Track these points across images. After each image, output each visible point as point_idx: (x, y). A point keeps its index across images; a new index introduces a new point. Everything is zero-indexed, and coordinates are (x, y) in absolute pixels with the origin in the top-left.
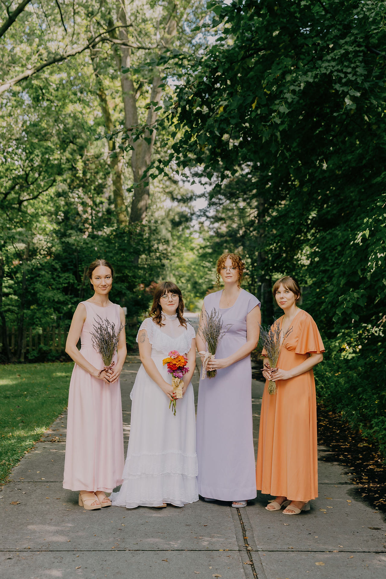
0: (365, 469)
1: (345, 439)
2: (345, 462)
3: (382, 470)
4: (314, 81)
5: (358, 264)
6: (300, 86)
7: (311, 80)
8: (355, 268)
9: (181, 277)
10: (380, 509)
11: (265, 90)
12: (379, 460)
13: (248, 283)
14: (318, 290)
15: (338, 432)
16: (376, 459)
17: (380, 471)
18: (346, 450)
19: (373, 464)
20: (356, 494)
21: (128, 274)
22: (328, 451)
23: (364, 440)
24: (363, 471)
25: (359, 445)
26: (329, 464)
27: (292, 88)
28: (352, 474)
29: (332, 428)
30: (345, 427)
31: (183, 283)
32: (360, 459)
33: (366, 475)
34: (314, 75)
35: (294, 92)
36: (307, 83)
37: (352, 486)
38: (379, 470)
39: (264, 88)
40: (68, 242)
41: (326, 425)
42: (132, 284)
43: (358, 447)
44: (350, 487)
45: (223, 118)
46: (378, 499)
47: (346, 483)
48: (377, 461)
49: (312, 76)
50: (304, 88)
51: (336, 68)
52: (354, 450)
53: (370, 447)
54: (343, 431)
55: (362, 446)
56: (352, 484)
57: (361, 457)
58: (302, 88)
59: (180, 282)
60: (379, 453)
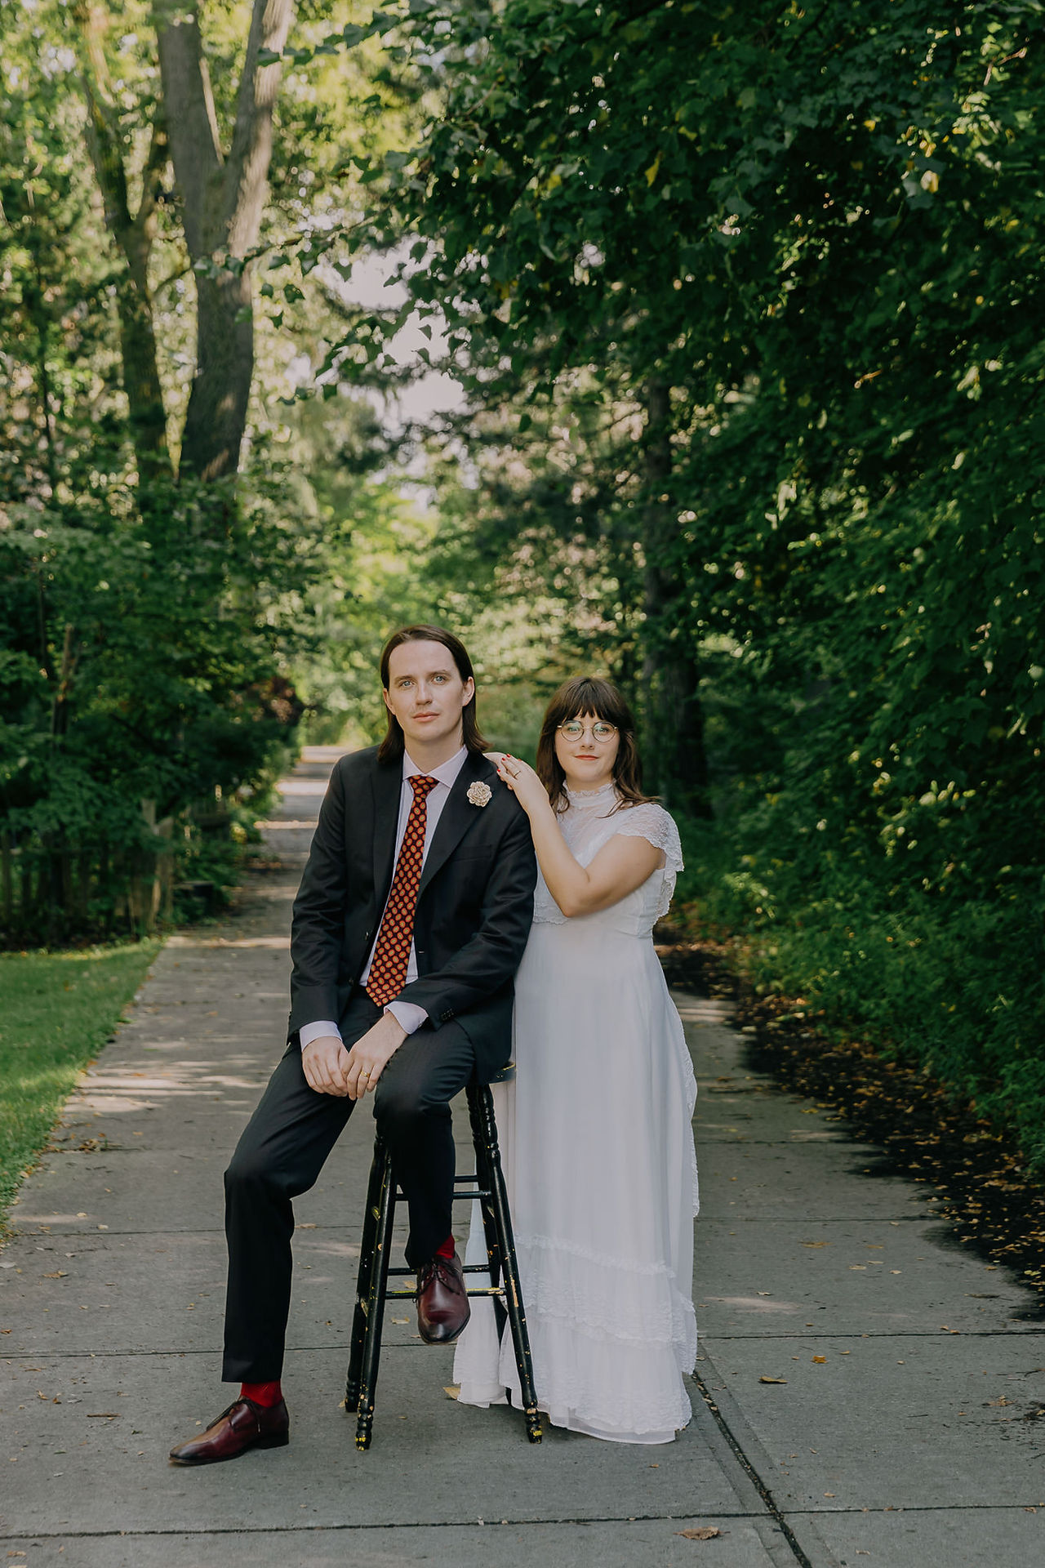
0: (975, 1187)
1: (929, 1126)
2: (928, 1176)
3: (1022, 1187)
4: (819, 125)
5: (960, 622)
6: (781, 139)
7: (812, 123)
8: (952, 634)
9: (349, 650)
10: (1002, 1263)
11: (683, 130)
12: (1017, 1169)
13: (611, 667)
14: (853, 694)
15: (910, 1110)
16: (1009, 1167)
17: (1017, 1191)
18: (928, 1149)
19: (1000, 1178)
20: (949, 1238)
21: (210, 648)
22: (880, 1154)
23: (982, 1126)
24: (971, 1193)
25: (966, 1139)
26: (880, 1181)
27: (759, 144)
28: (940, 1198)
29: (894, 1103)
30: (930, 1098)
31: (357, 669)
32: (967, 1168)
33: (976, 1200)
34: (818, 107)
35: (765, 157)
36: (803, 130)
37: (938, 1223)
38: (1013, 1188)
39: (680, 124)
40: (18, 548)
41: (876, 1096)
42: (221, 681)
43: (964, 1144)
44: (929, 1225)
45: (560, 205)
46: (1002, 1244)
47: (922, 1217)
48: (1013, 1171)
49: (813, 111)
50: (792, 146)
51: (879, 91)
52: (950, 1152)
53: (996, 1143)
54: (923, 1107)
55: (975, 1140)
56: (939, 1218)
57: (969, 1163)
58: (787, 144)
59: (345, 665)
60: (1021, 1154)
